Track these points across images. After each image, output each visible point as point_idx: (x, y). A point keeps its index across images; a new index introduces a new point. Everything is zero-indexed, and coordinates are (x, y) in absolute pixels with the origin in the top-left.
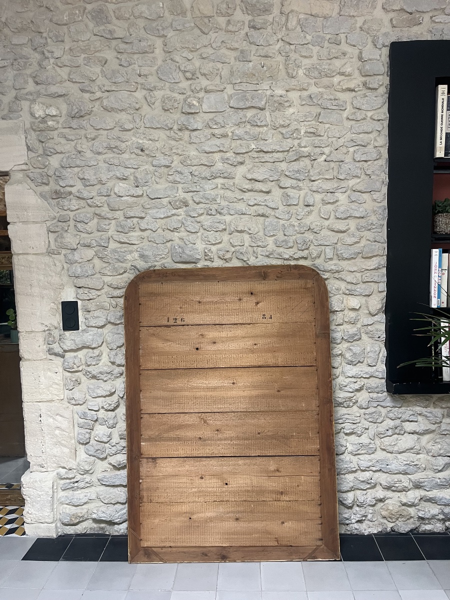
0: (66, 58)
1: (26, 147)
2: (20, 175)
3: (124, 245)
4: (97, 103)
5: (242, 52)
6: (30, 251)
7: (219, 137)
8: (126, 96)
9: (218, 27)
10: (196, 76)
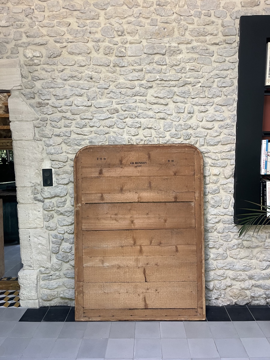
0: (46, 22)
1: (21, 76)
2: (17, 93)
3: (80, 136)
4: (64, 50)
5: (152, 20)
6: (24, 138)
7: (137, 71)
8: (82, 45)
9: (138, 4)
10: (124, 34)
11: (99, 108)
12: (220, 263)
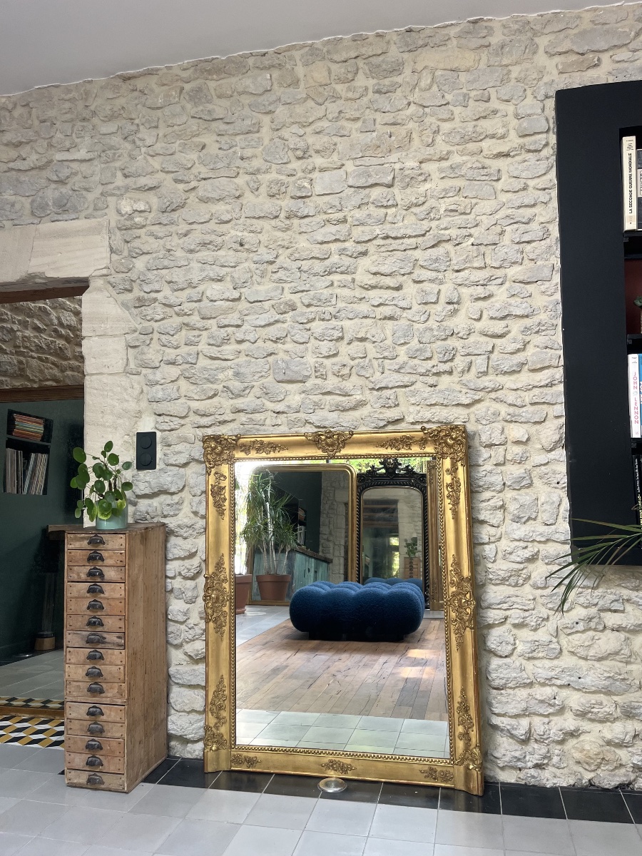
0: (159, 147)
1: (109, 249)
2: (100, 282)
3: (216, 362)
4: (192, 195)
5: (364, 122)
6: (106, 370)
7: (335, 223)
8: (225, 183)
9: (335, 95)
10: (309, 154)
11: (254, 302)
12: (541, 669)
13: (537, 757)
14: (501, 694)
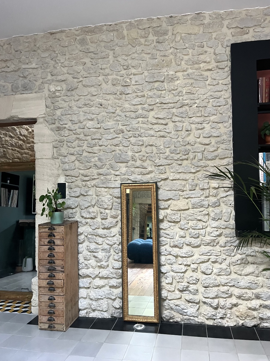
0: (66, 63)
1: (45, 106)
2: (42, 120)
3: (91, 154)
4: (80, 84)
5: (152, 55)
6: (44, 157)
7: (140, 97)
8: (94, 79)
9: (140, 43)
10: (129, 67)
11: (107, 129)
12: (223, 279)
13: (221, 314)
14: (207, 289)
